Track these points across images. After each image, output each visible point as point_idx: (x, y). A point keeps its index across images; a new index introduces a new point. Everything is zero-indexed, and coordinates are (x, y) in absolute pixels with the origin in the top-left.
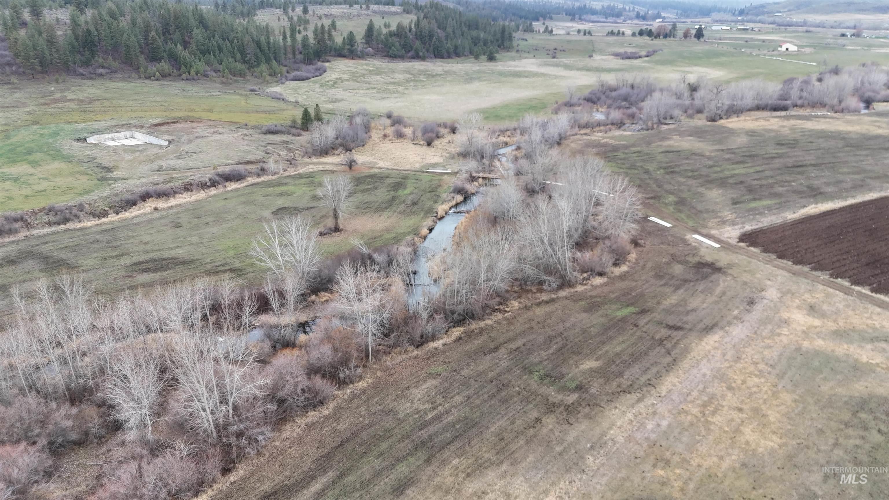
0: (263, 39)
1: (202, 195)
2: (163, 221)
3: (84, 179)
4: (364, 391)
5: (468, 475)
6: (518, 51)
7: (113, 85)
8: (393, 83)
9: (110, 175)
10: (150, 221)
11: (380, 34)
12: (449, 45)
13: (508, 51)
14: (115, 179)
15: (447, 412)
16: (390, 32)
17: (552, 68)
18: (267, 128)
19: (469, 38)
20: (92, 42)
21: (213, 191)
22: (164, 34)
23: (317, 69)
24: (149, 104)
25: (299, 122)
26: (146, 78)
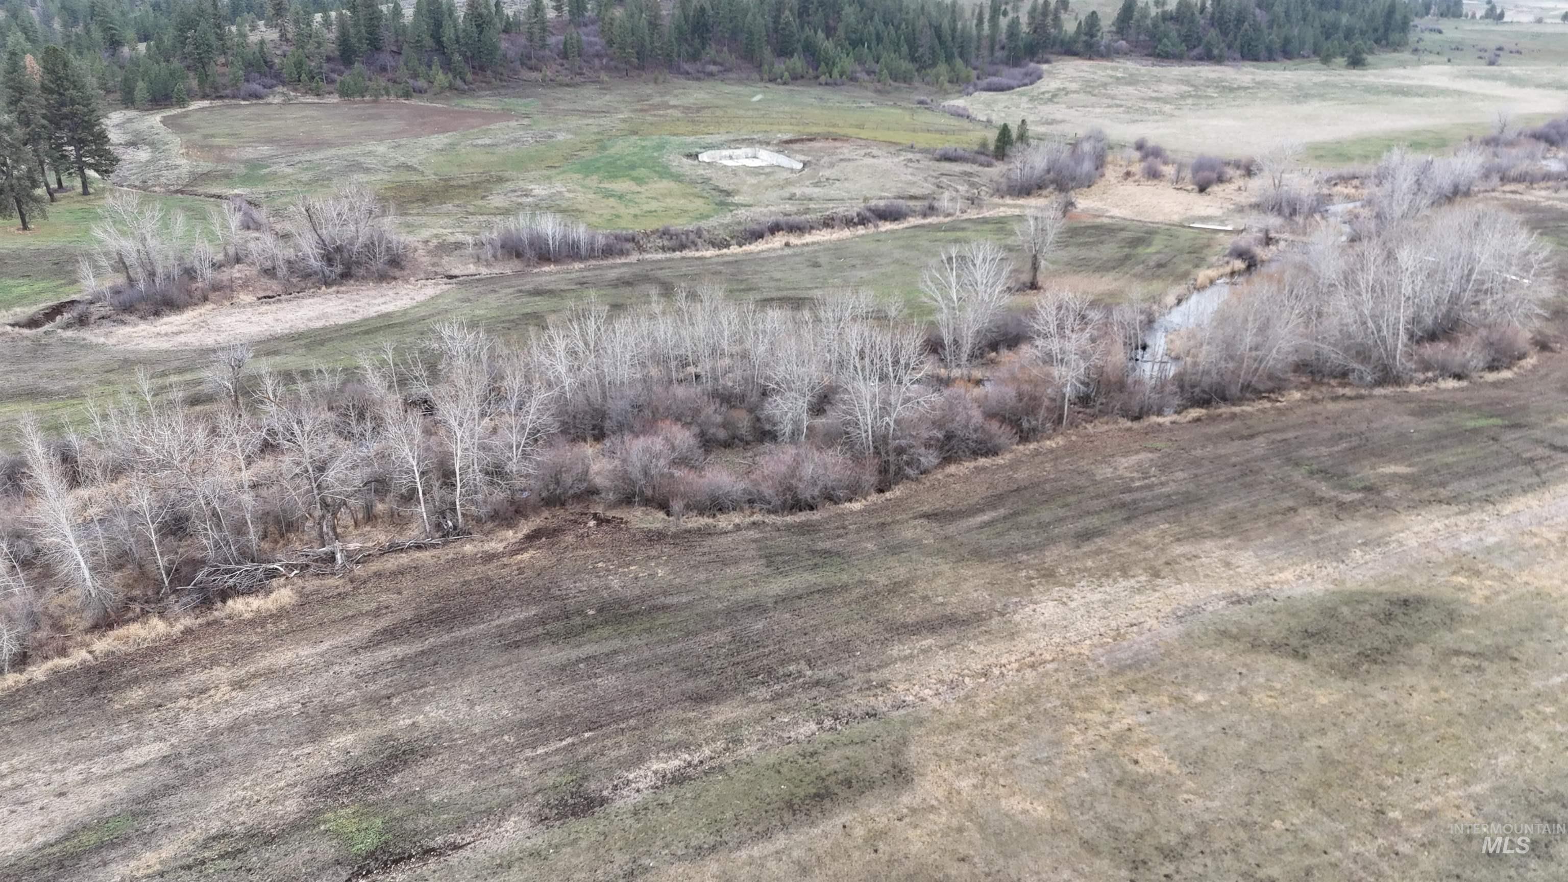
0: (945, 24)
1: (846, 233)
2: (798, 259)
3: (699, 202)
4: (1052, 451)
5: (1178, 540)
6: (1416, 50)
7: (727, 89)
8: (1157, 99)
9: (730, 200)
10: (781, 258)
11: (1145, 16)
12: (1273, 37)
13: (1395, 50)
14: (738, 206)
15: (1162, 484)
16: (1164, 13)
17: (1482, 83)
18: (942, 152)
19: (1317, 24)
20: (705, 25)
21: (861, 230)
22: (800, 15)
23: (1026, 74)
24: (775, 116)
25: (992, 147)
26: (770, 81)
